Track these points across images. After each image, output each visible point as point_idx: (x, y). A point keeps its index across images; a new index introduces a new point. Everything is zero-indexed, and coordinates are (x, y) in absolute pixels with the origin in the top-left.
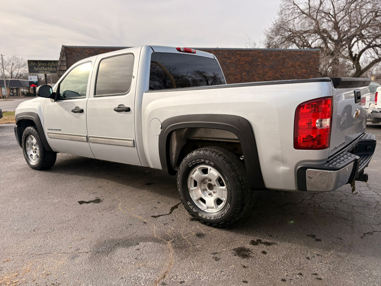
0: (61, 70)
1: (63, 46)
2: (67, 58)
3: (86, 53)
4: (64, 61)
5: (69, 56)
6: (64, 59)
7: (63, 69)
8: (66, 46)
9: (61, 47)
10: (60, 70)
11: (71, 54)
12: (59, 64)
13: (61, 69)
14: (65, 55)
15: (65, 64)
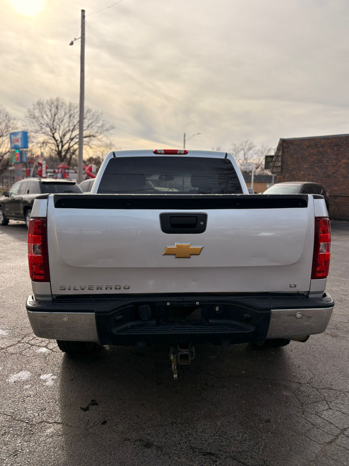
0: (276, 167)
1: (281, 139)
2: (283, 152)
3: (305, 145)
4: (280, 156)
5: (285, 150)
6: (280, 154)
7: (277, 165)
8: (284, 139)
9: (279, 140)
10: (274, 167)
11: (288, 148)
12: (274, 159)
13: (275, 165)
14: (281, 149)
15: (280, 159)
